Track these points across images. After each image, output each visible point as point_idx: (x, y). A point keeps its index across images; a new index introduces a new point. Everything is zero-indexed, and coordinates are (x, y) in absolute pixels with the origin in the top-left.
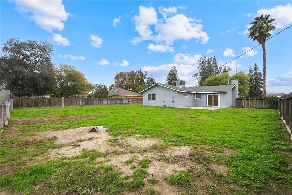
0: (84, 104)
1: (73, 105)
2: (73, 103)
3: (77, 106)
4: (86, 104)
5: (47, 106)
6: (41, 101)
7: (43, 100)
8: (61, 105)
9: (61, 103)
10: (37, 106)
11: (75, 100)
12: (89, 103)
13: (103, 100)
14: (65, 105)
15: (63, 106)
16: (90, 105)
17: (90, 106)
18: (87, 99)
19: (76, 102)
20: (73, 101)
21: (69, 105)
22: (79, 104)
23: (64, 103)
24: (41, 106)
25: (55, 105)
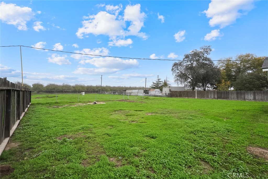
0: (216, 97)
1: (205, 97)
2: (205, 95)
3: (208, 99)
4: (218, 98)
5: (186, 97)
6: (182, 94)
7: (184, 93)
8: (195, 97)
9: (195, 95)
10: (181, 97)
11: (206, 93)
12: (223, 96)
13: (244, 94)
14: (198, 97)
15: (196, 98)
16: (224, 98)
17: (224, 100)
18: (220, 93)
19: (208, 95)
20: (205, 94)
21: (201, 97)
22: (211, 97)
23: (197, 95)
24: (183, 97)
25: (191, 97)
